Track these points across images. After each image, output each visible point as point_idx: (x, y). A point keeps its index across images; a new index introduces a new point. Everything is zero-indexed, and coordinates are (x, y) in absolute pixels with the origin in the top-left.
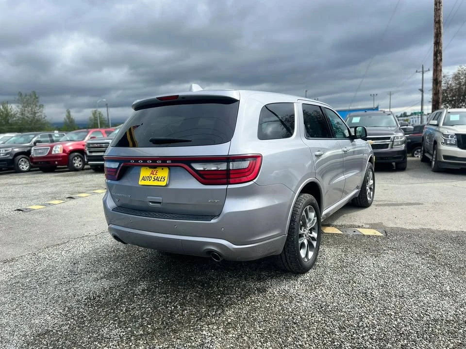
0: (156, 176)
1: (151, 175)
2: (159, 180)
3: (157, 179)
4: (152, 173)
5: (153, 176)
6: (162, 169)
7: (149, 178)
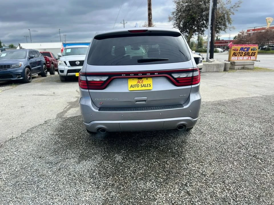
0: (143, 84)
1: (138, 84)
2: (146, 86)
3: (144, 86)
4: (139, 82)
5: (140, 84)
6: (147, 79)
7: (137, 86)
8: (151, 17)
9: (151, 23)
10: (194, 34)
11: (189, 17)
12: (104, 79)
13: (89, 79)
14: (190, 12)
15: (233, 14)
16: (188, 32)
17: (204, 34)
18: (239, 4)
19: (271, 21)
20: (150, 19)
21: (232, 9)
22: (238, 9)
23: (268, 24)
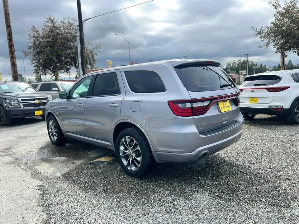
2: (228, 107)
6: (227, 101)
8: (13, 50)
9: (14, 56)
10: (59, 72)
11: (55, 54)
12: (206, 104)
13: (195, 105)
14: (55, 49)
15: (97, 55)
16: (51, 70)
17: (69, 72)
18: (100, 46)
19: (111, 64)
20: (12, 52)
21: (94, 50)
22: (99, 50)
23: (109, 66)
